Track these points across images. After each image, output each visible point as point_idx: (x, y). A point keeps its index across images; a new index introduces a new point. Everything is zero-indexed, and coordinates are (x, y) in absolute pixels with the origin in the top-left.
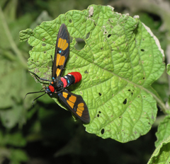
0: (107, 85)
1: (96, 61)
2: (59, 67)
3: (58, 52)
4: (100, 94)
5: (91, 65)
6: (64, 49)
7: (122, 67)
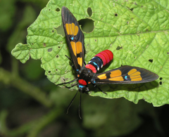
0: (155, 47)
1: (122, 31)
2: (79, 55)
3: (71, 40)
4: (151, 61)
5: (120, 38)
6: (76, 34)
7: (157, 19)
